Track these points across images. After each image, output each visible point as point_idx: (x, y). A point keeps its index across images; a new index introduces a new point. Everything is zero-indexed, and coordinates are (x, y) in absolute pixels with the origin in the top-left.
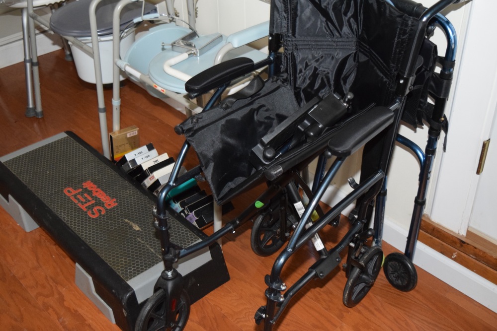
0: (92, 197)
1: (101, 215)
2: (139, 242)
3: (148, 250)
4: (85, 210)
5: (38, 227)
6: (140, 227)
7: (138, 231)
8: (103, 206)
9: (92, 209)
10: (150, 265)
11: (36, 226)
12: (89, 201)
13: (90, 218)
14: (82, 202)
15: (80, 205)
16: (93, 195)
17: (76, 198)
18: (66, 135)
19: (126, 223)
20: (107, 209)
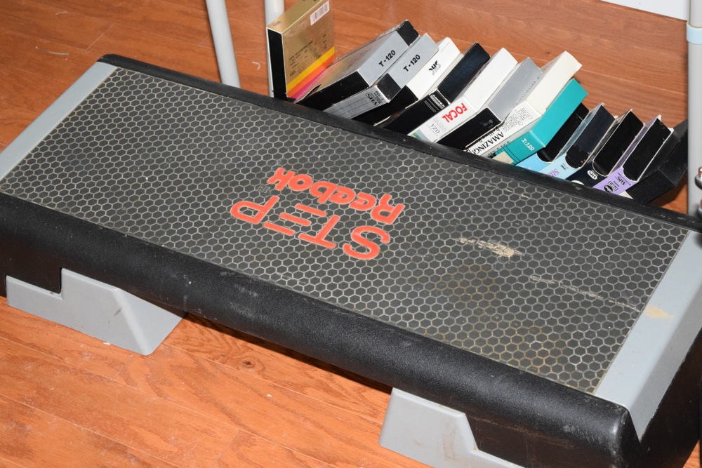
0: (323, 207)
1: (384, 247)
2: (542, 285)
3: (579, 297)
4: (332, 246)
5: (179, 319)
6: (512, 245)
7: (515, 258)
8: (372, 223)
9: (348, 238)
10: (614, 333)
11: (171, 320)
12: (323, 220)
13: (361, 263)
14: (305, 229)
15: (303, 236)
16: (321, 202)
17: (280, 223)
18: (110, 69)
19: (468, 247)
20: (388, 228)
